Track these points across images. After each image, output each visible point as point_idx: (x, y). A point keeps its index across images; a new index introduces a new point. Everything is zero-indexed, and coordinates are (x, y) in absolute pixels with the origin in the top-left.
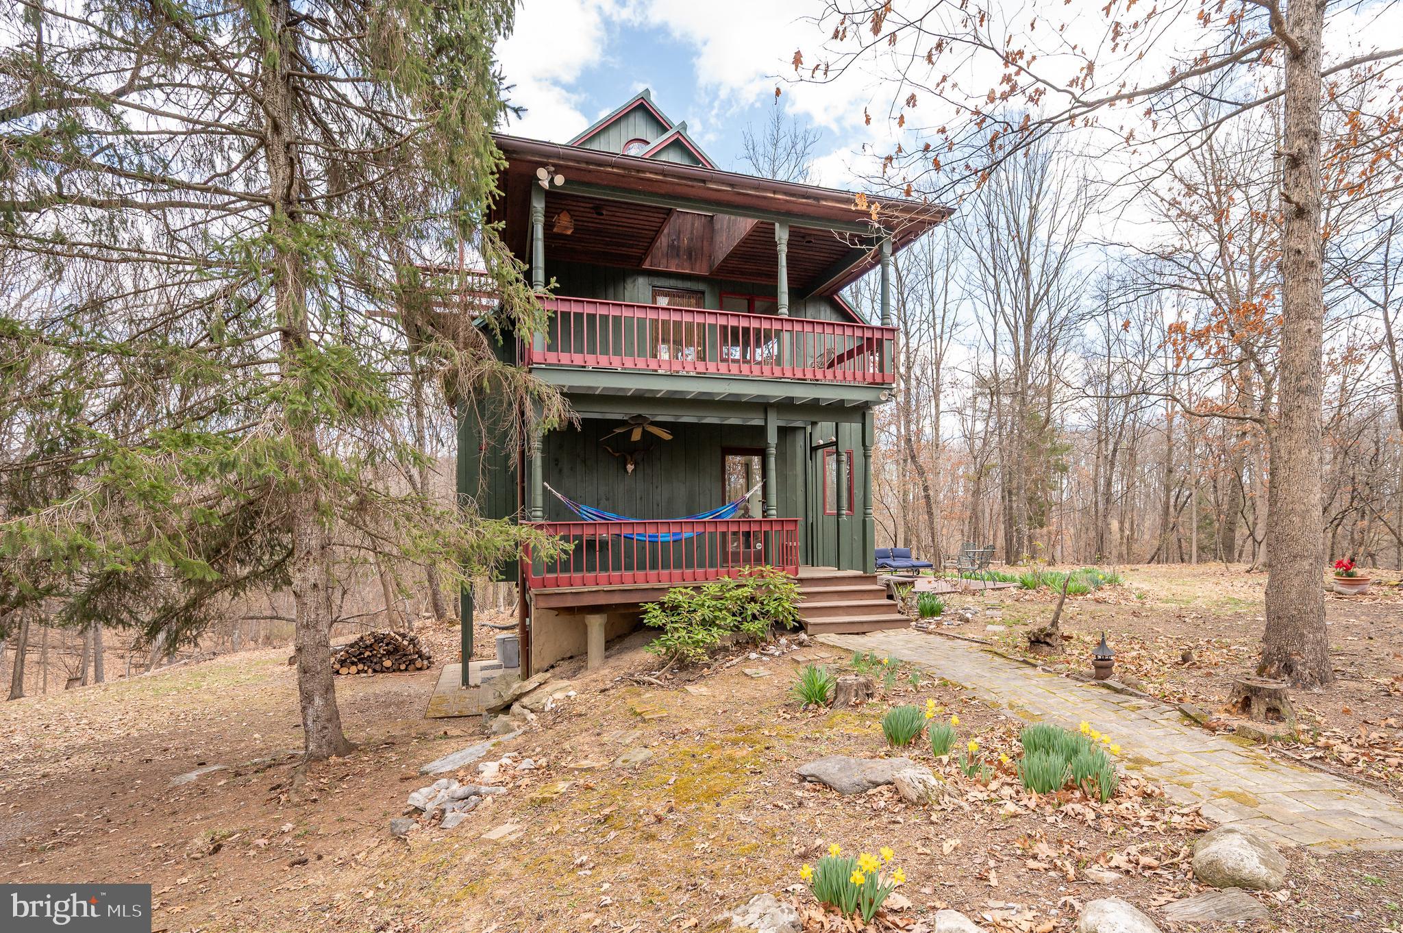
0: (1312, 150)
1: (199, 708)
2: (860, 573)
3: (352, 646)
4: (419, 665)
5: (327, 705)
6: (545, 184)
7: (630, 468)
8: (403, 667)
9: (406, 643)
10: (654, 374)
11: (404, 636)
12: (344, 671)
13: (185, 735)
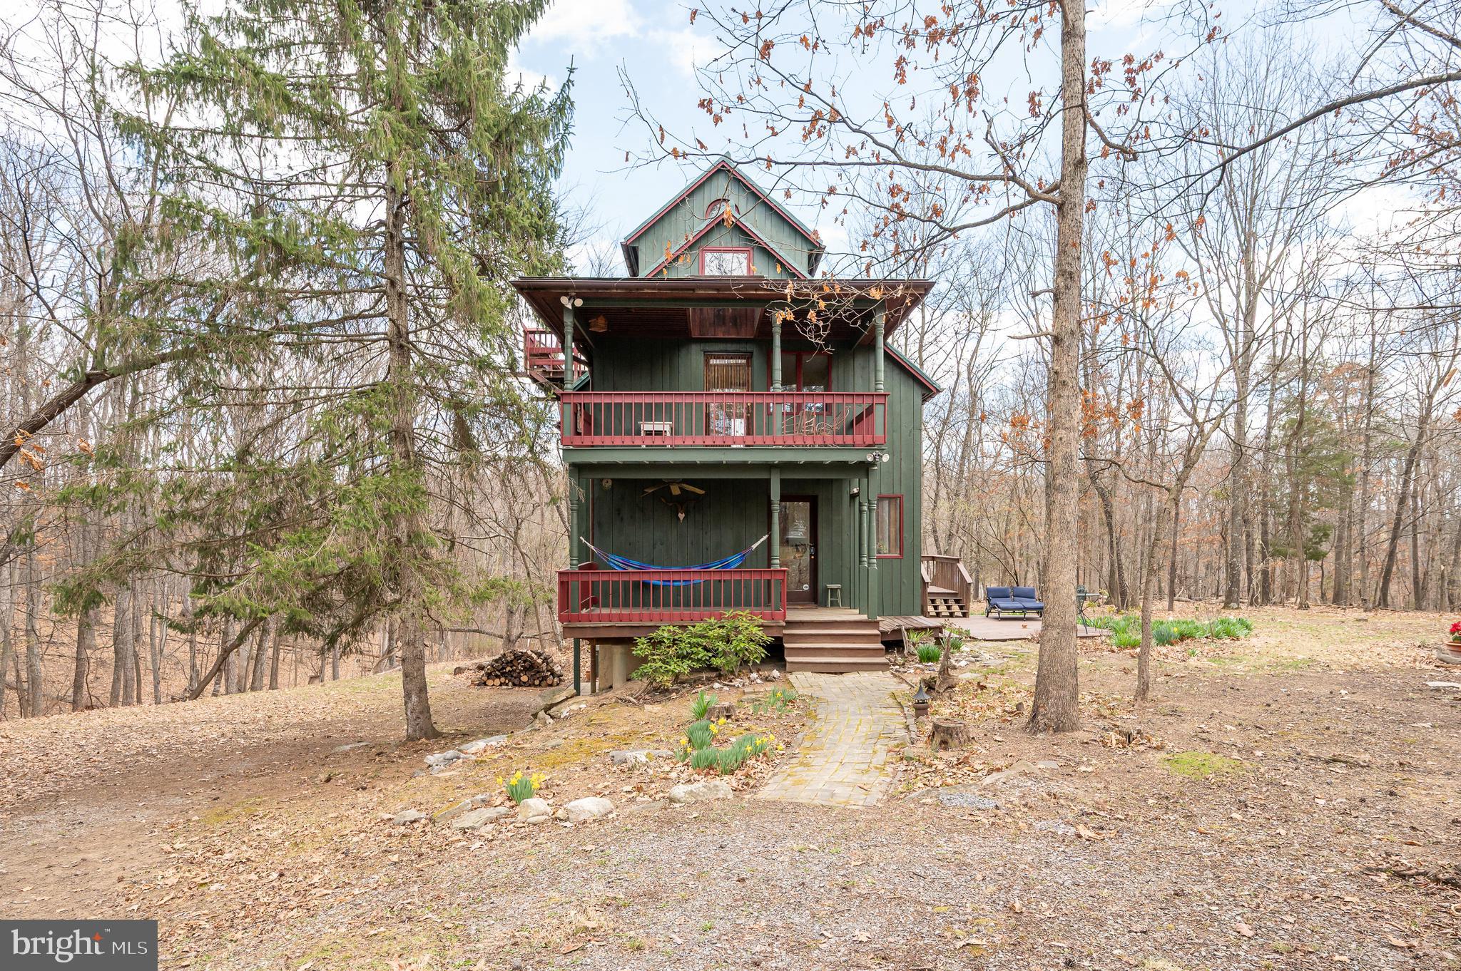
0: (1067, 288)
1: (376, 703)
2: (864, 617)
3: (496, 661)
4: (549, 682)
5: (420, 701)
6: (570, 306)
7: (681, 516)
8: (537, 682)
9: (540, 661)
10: (662, 448)
11: (539, 655)
12: (490, 682)
13: (359, 722)
